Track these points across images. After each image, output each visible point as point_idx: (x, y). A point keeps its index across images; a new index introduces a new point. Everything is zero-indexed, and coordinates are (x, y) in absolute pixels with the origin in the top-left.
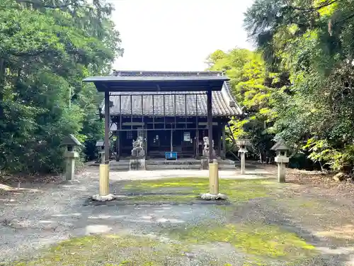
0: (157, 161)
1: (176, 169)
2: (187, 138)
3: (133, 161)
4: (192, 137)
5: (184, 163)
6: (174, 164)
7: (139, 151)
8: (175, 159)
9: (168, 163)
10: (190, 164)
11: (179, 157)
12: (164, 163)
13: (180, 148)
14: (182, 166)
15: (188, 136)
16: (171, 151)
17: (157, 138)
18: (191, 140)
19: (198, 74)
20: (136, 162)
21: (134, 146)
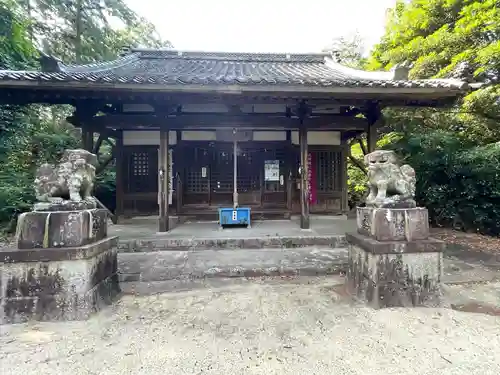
2: (272, 173)
3: (19, 270)
4: (284, 171)
6: (243, 245)
7: (56, 219)
8: (244, 226)
10: (290, 244)
15: (274, 168)
16: (236, 204)
17: (204, 175)
18: (282, 177)
19: (288, 57)
20: (36, 276)
21: (42, 192)
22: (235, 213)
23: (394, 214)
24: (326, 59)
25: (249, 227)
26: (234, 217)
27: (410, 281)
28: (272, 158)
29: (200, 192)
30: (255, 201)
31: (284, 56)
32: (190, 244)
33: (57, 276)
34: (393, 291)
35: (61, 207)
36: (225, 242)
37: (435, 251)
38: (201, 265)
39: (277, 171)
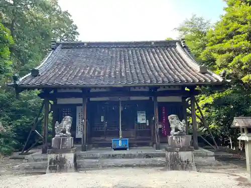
0: (99, 153)
1: (127, 166)
2: (141, 119)
3: (53, 156)
4: (149, 117)
5: (140, 156)
6: (124, 156)
7: (64, 140)
8: (126, 149)
9: (114, 156)
10: (148, 156)
11: (131, 146)
12: (109, 157)
13: (132, 133)
14: (136, 161)
15: (143, 116)
16: (121, 137)
17: (102, 121)
18: (148, 121)
19: (153, 43)
20: (58, 158)
21: (58, 131)
22: (120, 142)
23: (176, 138)
24: (177, 44)
25: (128, 149)
26: (120, 144)
27: (182, 161)
28: (141, 110)
29: (100, 130)
30: (132, 136)
31: (150, 43)
32: (99, 156)
33: (64, 158)
34: (176, 164)
35: (63, 136)
36: (116, 155)
37: (190, 151)
38: (105, 163)
39: (145, 117)
